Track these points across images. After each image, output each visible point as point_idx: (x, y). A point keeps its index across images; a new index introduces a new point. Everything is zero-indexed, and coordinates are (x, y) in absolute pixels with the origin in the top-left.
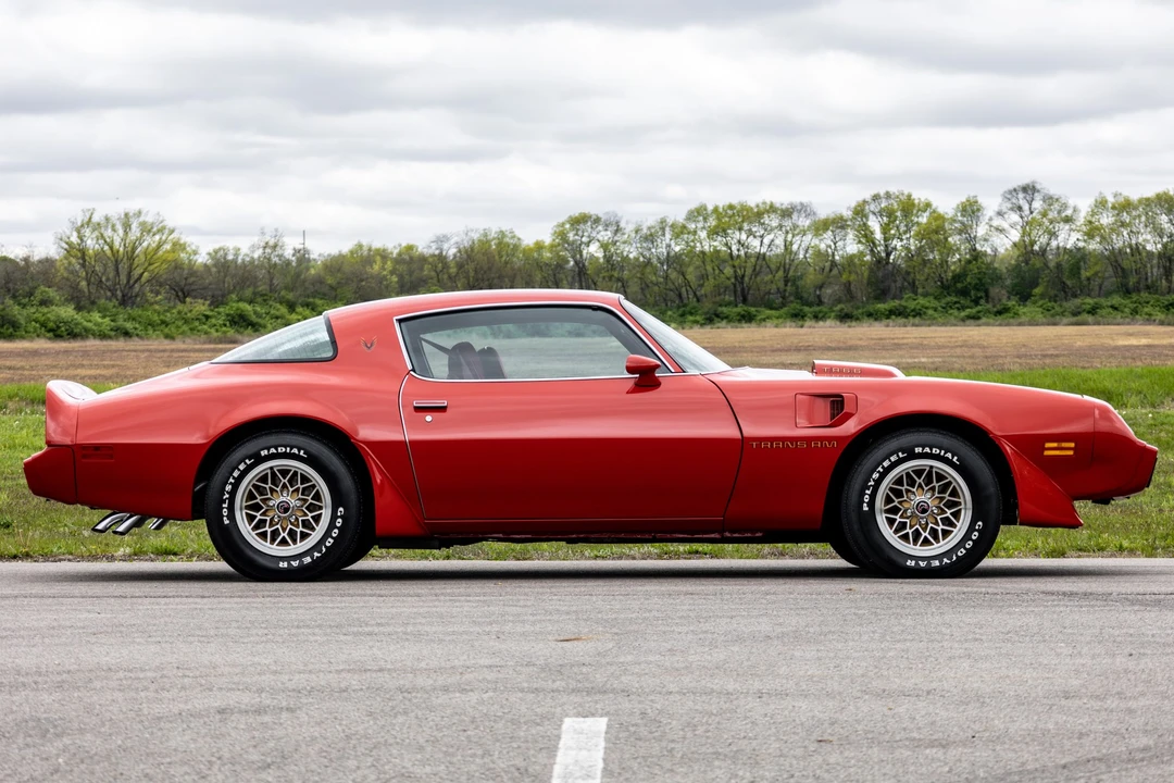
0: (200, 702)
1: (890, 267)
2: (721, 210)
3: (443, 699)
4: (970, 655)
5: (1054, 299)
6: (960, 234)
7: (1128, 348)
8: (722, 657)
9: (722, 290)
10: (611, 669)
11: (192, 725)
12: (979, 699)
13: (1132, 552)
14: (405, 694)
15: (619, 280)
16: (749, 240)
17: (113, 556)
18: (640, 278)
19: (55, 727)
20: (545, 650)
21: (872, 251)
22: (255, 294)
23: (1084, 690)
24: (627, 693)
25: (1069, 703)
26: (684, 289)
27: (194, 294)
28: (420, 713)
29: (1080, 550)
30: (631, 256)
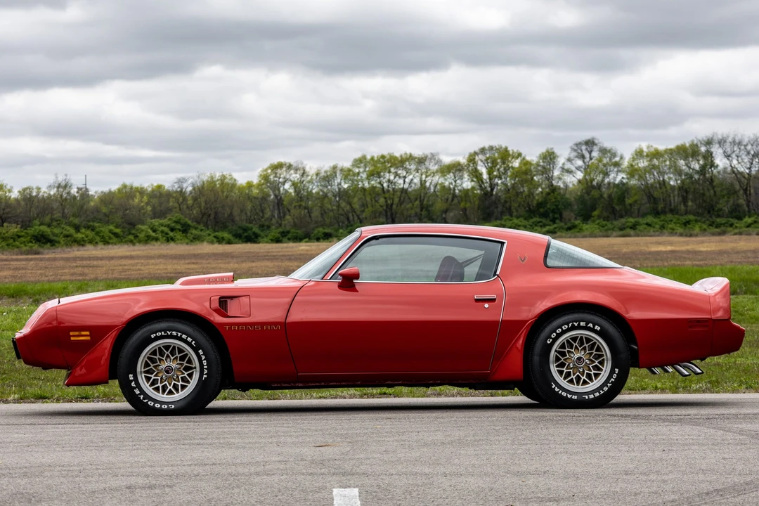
0: (114, 483)
1: (494, 198)
2: (376, 159)
3: (257, 480)
4: (567, 452)
5: (606, 219)
6: (542, 175)
7: (658, 253)
8: (418, 455)
9: (377, 214)
10: (353, 462)
11: (115, 495)
12: (575, 476)
13: (663, 391)
14: (235, 477)
15: (305, 208)
16: (396, 180)
17: (7, 400)
18: (320, 207)
19: (34, 497)
20: (309, 452)
21: (481, 186)
22: (52, 220)
23: (636, 470)
24: (365, 474)
25: (628, 477)
26: (350, 215)
27: (9, 220)
28: (246, 487)
29: (630, 390)
30: (314, 191)
